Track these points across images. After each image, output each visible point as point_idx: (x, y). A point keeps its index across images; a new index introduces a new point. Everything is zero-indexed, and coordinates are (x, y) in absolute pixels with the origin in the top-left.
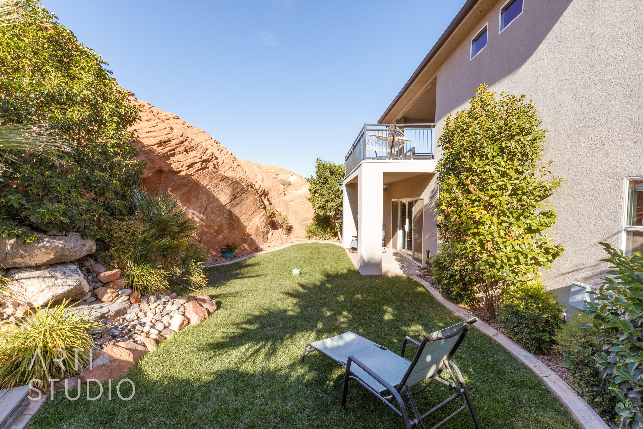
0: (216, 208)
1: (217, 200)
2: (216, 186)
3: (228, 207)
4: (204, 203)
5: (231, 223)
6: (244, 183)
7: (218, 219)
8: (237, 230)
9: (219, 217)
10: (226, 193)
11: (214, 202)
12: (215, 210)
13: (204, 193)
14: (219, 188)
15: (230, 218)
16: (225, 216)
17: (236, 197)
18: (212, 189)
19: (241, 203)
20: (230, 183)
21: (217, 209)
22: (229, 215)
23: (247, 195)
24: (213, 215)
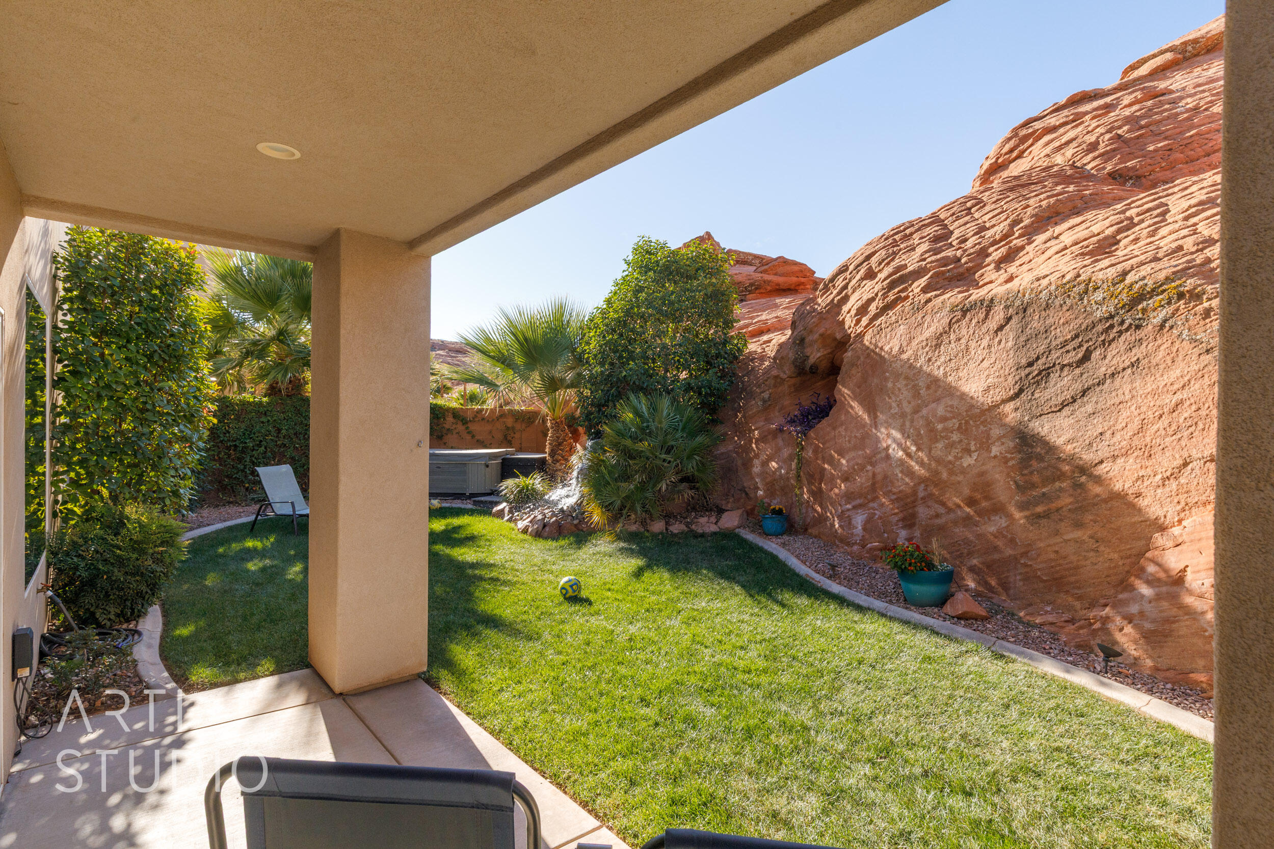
0: (944, 419)
1: (951, 391)
2: (938, 346)
3: (1011, 414)
4: (905, 404)
5: (1033, 486)
6: (1099, 296)
7: (968, 461)
8: (1079, 525)
9: (968, 451)
10: (986, 364)
11: (938, 400)
12: (940, 427)
13: (897, 376)
14: (950, 348)
15: (1025, 463)
16: (995, 450)
17: (1045, 373)
18: (922, 361)
19: (1092, 397)
20: (998, 315)
21: (955, 423)
22: (1018, 449)
23: (1138, 352)
24: (940, 445)
